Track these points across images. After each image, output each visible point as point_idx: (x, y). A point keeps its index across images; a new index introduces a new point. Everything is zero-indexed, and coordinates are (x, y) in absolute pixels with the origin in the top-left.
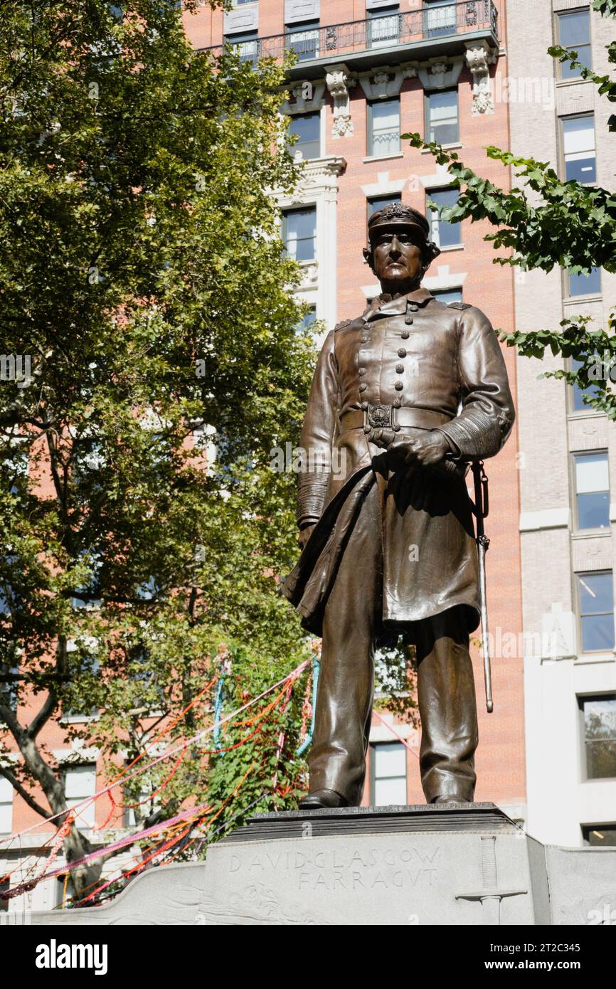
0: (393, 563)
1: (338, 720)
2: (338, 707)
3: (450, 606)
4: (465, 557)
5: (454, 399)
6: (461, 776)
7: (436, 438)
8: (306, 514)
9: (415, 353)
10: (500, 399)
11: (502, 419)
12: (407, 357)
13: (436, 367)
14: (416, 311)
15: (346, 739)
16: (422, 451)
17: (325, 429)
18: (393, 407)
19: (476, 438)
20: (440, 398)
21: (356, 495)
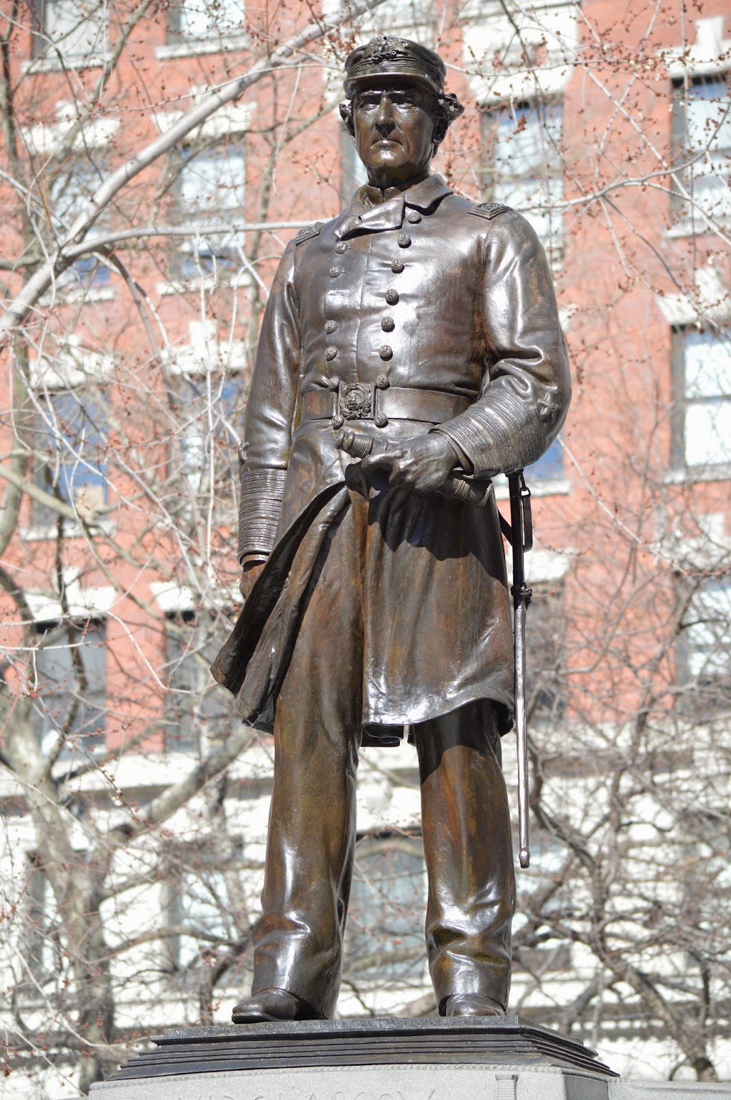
0: (377, 633)
1: (297, 878)
2: (296, 856)
3: (464, 702)
4: (490, 621)
5: (475, 369)
6: (486, 963)
7: (436, 444)
8: (251, 548)
9: (413, 297)
10: (546, 371)
11: (545, 406)
12: (401, 303)
13: (445, 319)
14: (418, 222)
15: (308, 909)
16: (414, 468)
17: (279, 408)
18: (376, 387)
19: (503, 439)
20: (454, 369)
21: (320, 528)
